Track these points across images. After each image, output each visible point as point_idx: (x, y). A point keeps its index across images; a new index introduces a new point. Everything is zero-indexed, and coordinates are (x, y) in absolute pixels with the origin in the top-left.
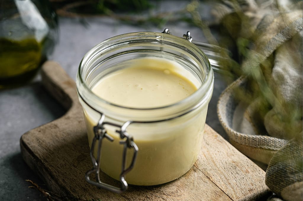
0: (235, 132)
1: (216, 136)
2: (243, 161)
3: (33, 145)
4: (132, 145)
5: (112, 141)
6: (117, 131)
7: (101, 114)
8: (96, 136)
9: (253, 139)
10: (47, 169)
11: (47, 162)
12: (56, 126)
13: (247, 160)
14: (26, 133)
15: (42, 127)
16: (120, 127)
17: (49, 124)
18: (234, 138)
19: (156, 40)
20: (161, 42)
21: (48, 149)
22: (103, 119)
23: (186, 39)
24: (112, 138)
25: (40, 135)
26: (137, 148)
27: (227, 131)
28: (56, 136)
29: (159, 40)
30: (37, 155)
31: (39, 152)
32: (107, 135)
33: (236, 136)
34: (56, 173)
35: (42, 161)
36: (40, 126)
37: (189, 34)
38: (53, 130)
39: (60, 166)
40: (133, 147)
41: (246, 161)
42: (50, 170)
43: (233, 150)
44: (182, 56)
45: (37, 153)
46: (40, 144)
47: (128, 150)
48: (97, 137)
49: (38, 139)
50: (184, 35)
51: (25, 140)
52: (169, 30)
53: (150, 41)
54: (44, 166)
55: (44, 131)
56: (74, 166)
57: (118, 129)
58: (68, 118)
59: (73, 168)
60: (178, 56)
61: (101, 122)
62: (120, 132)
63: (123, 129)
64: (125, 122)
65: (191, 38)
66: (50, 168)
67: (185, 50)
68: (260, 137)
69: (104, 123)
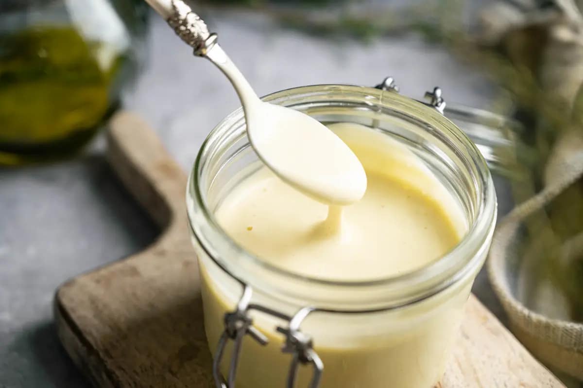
0: (526, 312)
1: (486, 318)
2: (543, 383)
3: (82, 314)
4: (308, 357)
5: (263, 343)
6: (279, 329)
7: (244, 285)
8: (227, 331)
9: (566, 331)
10: (110, 374)
11: (111, 357)
12: (134, 272)
13: (550, 380)
14: (69, 283)
15: (103, 272)
16: (288, 318)
17: (119, 266)
18: (522, 325)
19: (364, 104)
20: (374, 108)
21: (115, 327)
22: (249, 297)
23: (431, 105)
24: (263, 338)
25: (99, 291)
26: (319, 364)
27: (507, 308)
28: (134, 294)
29: (371, 104)
30: (89, 338)
31: (95, 333)
32: (252, 329)
33: (528, 320)
34: (130, 385)
35: (101, 354)
36: (98, 269)
37: (439, 93)
38: (129, 280)
39: (139, 370)
40: (313, 362)
41: (548, 382)
42: (118, 377)
43: (521, 356)
44: (420, 141)
45: (91, 334)
46: (98, 313)
47: (301, 368)
48: (232, 334)
49: (93, 301)
50: (428, 94)
51: (66, 302)
52: (393, 82)
53: (352, 105)
54: (105, 366)
55: (106, 282)
56: (171, 372)
57: (283, 324)
58: (162, 254)
59: (168, 376)
60: (413, 142)
61: (243, 306)
62: (286, 332)
63: (294, 325)
64: (301, 308)
65: (442, 101)
66: (118, 373)
67: (428, 131)
68: (581, 328)
69: (250, 307)
